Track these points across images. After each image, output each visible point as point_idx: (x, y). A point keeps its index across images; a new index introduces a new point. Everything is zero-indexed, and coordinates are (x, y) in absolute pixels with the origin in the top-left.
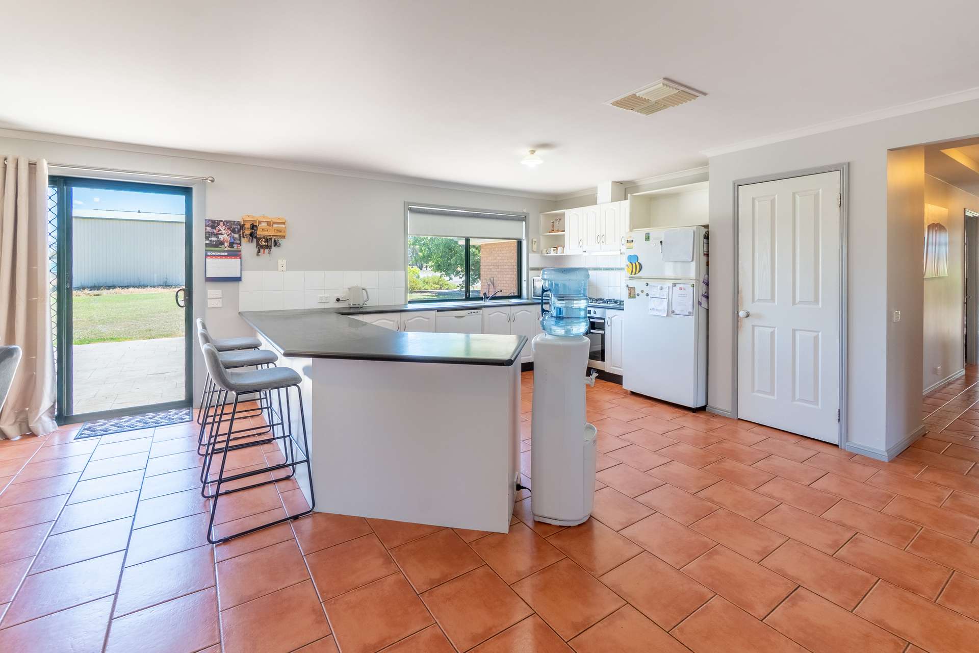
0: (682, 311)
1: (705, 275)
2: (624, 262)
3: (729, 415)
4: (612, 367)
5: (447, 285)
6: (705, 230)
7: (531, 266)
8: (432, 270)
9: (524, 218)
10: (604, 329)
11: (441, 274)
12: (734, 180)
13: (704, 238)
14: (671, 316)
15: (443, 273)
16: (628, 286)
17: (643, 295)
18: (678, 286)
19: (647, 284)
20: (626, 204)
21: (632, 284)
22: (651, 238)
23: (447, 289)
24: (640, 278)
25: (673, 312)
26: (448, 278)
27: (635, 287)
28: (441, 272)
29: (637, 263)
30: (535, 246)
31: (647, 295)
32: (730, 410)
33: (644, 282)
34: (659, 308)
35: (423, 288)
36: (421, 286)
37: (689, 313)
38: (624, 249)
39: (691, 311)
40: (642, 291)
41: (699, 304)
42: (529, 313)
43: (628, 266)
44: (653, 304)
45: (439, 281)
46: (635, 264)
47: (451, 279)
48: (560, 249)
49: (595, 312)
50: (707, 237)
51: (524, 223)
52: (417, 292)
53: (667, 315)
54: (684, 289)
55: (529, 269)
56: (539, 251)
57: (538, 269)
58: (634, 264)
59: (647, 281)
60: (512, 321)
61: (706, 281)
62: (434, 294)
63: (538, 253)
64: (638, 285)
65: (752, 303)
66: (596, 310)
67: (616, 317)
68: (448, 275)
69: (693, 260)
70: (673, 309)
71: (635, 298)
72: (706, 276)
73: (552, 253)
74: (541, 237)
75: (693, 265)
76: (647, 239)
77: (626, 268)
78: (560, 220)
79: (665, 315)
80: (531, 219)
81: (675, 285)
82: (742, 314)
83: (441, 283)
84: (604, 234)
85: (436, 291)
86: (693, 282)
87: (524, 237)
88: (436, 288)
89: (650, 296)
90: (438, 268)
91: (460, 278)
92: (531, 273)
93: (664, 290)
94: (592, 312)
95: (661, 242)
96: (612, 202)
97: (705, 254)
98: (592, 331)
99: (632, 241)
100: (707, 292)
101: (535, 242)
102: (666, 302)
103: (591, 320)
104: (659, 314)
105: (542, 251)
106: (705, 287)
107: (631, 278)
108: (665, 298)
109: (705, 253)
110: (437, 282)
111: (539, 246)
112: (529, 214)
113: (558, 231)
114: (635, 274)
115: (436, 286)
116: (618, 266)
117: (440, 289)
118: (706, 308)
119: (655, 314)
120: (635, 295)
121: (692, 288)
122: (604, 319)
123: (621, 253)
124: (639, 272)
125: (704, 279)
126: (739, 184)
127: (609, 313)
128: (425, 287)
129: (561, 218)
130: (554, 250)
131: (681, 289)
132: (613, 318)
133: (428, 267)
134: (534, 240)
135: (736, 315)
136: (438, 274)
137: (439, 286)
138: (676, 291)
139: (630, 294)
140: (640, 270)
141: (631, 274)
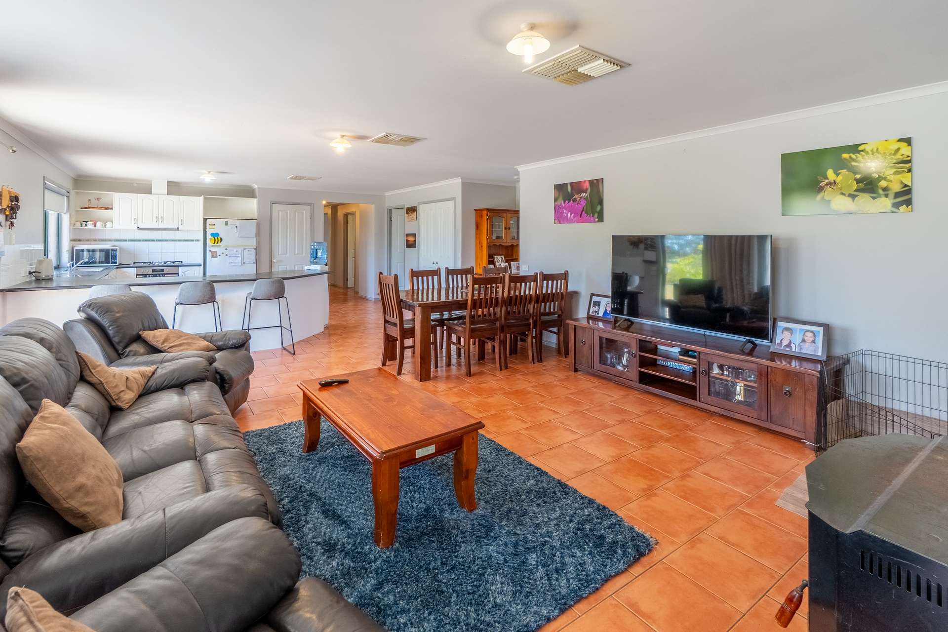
0: (249, 262)
12: (270, 200)
19: (226, 249)
22: (229, 224)
24: (221, 246)
25: (244, 263)
27: (216, 251)
33: (224, 248)
34: (236, 261)
37: (254, 262)
40: (223, 253)
44: (231, 259)
53: (241, 265)
54: (250, 251)
55: (70, 240)
56: (72, 225)
58: (216, 238)
64: (219, 250)
70: (244, 261)
76: (226, 224)
77: (210, 240)
78: (99, 199)
80: (71, 196)
81: (245, 249)
84: (162, 216)
87: (65, 211)
89: (228, 255)
93: (238, 252)
95: (236, 227)
96: (168, 194)
99: (214, 225)
105: (75, 225)
107: (214, 246)
108: (239, 256)
112: (70, 191)
113: (96, 208)
114: (217, 243)
119: (232, 265)
120: (217, 256)
124: (220, 243)
126: (272, 203)
131: (248, 251)
138: (246, 251)
139: (213, 255)
140: (221, 241)
141: (214, 244)
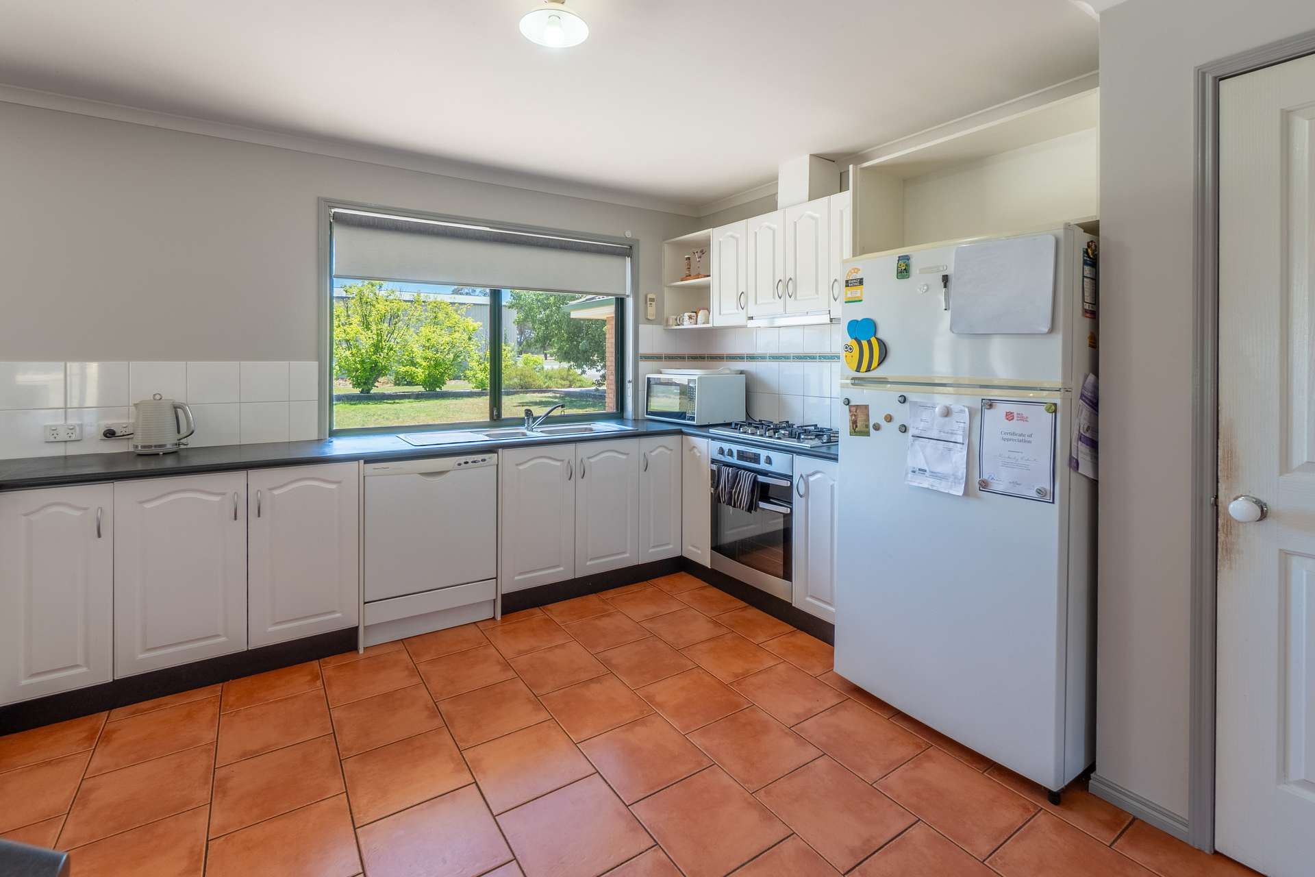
0: (1015, 483)
1: (1086, 377)
2: (839, 339)
3: (1180, 831)
4: (809, 599)
5: (580, 381)
6: (1087, 237)
7: (643, 350)
8: (555, 360)
9: (626, 251)
10: (789, 502)
11: (569, 364)
12: (1200, 62)
13: (1085, 263)
14: (977, 497)
15: (572, 363)
16: (847, 402)
17: (890, 429)
18: (1001, 409)
19: (904, 400)
20: (843, 201)
21: (860, 396)
22: (914, 270)
23: (580, 387)
24: (882, 381)
25: (984, 485)
26: (579, 371)
27: (866, 407)
28: (569, 362)
29: (873, 340)
30: (652, 310)
31: (904, 429)
32: (1184, 813)
33: (893, 393)
34: (940, 469)
35: (544, 386)
36: (540, 381)
37: (1039, 491)
38: (838, 310)
39: (1047, 486)
40: (889, 419)
41: (1070, 465)
42: (624, 457)
43: (848, 348)
44: (919, 455)
45: (568, 375)
46: (869, 343)
47: (584, 372)
48: (701, 314)
49: (769, 460)
50: (1092, 259)
51: (628, 260)
52: (534, 392)
53: (966, 493)
54: (1022, 418)
55: (638, 357)
56: (660, 320)
57: (658, 358)
58: (865, 343)
59: (904, 390)
60: (579, 476)
61: (1088, 394)
62: (558, 395)
63: (660, 324)
64: (878, 401)
65: (1281, 473)
66: (772, 454)
67: (818, 476)
68: (580, 366)
69: (1052, 329)
70: (985, 477)
71: (867, 434)
72: (1091, 377)
73: (687, 324)
74: (666, 291)
75: (1057, 341)
76: (904, 271)
77: (843, 354)
78: (702, 252)
79: (961, 493)
80: (645, 252)
81: (990, 404)
82: (1237, 508)
83: (571, 378)
84: (790, 274)
85: (562, 390)
86: (1057, 398)
87: (628, 291)
88: (563, 386)
89: (911, 431)
90: (565, 356)
91: (597, 371)
92: (643, 365)
93: (955, 417)
94: (763, 459)
95: (946, 279)
96: (809, 200)
97: (1086, 311)
98: (762, 505)
99: (861, 282)
100: (1094, 427)
101: (652, 300)
102: (959, 456)
103: (761, 479)
104: (942, 487)
105: (667, 321)
106: (1085, 411)
107: (857, 382)
108: (960, 439)
109: (1087, 307)
110: (565, 377)
111: (660, 310)
112: (638, 240)
113: (698, 276)
114: (868, 370)
115: (563, 382)
116: (826, 350)
117: (570, 386)
118: (1091, 476)
119: (926, 486)
120: (867, 426)
121: (1050, 416)
122: (790, 478)
123: (831, 320)
124: (879, 365)
125: (1083, 387)
126: (1220, 73)
127: (803, 465)
128: (547, 384)
129: (703, 248)
130: (690, 317)
131: (1009, 416)
132: (811, 479)
133: (548, 355)
134: (650, 296)
135: (1208, 511)
136: (565, 365)
137: (567, 383)
138: (995, 420)
139: (854, 423)
140: (882, 360)
141: (858, 370)
